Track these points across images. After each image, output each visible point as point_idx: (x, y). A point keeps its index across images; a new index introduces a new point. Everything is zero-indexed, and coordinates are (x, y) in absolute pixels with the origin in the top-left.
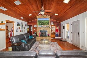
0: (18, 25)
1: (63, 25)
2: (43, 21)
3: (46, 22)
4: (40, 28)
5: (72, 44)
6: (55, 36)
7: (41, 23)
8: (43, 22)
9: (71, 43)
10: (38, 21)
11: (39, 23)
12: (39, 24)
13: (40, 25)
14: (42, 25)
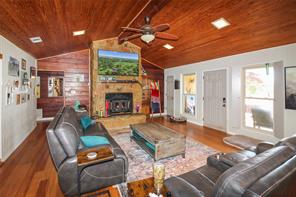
1: (172, 77)
2: (118, 60)
3: (130, 64)
4: (108, 87)
5: (204, 127)
6: (150, 110)
7: (110, 66)
8: (117, 63)
9: (201, 124)
10: (100, 59)
11: (105, 67)
12: (103, 72)
13: (107, 74)
14: (113, 74)
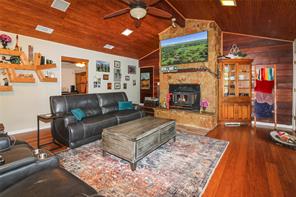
0: (101, 67)
3: (195, 48)
4: (170, 78)
7: (172, 55)
10: (163, 49)
12: (165, 63)
13: (169, 64)
14: (175, 63)
